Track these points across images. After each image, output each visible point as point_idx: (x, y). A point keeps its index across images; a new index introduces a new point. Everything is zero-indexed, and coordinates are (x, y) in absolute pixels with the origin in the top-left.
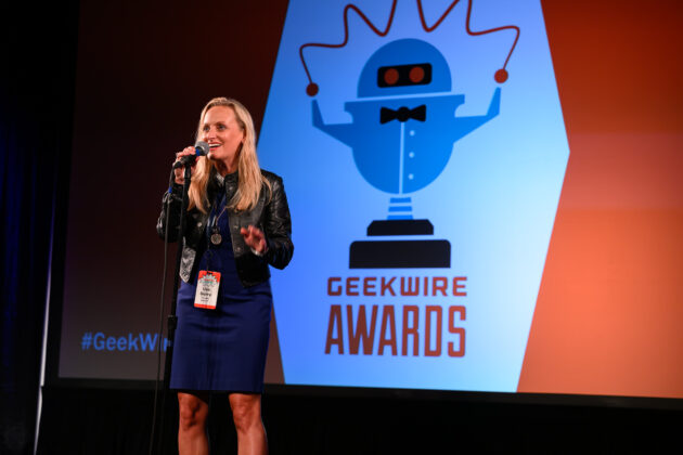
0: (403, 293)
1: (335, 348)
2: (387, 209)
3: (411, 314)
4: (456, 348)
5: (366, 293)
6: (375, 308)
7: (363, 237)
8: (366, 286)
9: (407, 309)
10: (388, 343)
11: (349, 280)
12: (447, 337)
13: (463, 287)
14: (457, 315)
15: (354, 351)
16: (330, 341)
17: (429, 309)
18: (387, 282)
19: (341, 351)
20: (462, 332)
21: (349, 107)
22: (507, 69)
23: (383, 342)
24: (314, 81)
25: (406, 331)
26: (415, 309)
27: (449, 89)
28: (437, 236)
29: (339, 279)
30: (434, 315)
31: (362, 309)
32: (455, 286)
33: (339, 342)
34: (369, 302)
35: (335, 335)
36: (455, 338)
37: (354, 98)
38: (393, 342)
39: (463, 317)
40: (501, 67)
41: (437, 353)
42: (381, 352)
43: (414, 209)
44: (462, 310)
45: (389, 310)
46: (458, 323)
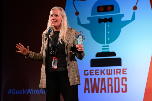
0: (107, 74)
1: (87, 91)
2: (102, 49)
3: (110, 80)
4: (124, 90)
5: (96, 74)
6: (99, 79)
7: (94, 57)
8: (96, 72)
9: (109, 79)
10: (103, 89)
11: (91, 71)
12: (121, 87)
13: (126, 71)
14: (124, 80)
15: (93, 92)
16: (85, 89)
17: (115, 79)
18: (102, 71)
19: (89, 92)
20: (126, 85)
21: (89, 18)
22: (137, 6)
23: (102, 89)
24: (78, 11)
25: (109, 85)
26: (111, 79)
27: (119, 12)
28: (117, 56)
29: (87, 70)
30: (117, 80)
31: (95, 79)
32: (123, 71)
33: (88, 89)
34: (97, 77)
35: (87, 87)
36: (124, 87)
37: (90, 15)
38: (105, 89)
39: (126, 81)
40: (135, 5)
41: (118, 91)
42: (101, 92)
43: (110, 48)
44: (126, 79)
45: (103, 79)
46: (124, 82)
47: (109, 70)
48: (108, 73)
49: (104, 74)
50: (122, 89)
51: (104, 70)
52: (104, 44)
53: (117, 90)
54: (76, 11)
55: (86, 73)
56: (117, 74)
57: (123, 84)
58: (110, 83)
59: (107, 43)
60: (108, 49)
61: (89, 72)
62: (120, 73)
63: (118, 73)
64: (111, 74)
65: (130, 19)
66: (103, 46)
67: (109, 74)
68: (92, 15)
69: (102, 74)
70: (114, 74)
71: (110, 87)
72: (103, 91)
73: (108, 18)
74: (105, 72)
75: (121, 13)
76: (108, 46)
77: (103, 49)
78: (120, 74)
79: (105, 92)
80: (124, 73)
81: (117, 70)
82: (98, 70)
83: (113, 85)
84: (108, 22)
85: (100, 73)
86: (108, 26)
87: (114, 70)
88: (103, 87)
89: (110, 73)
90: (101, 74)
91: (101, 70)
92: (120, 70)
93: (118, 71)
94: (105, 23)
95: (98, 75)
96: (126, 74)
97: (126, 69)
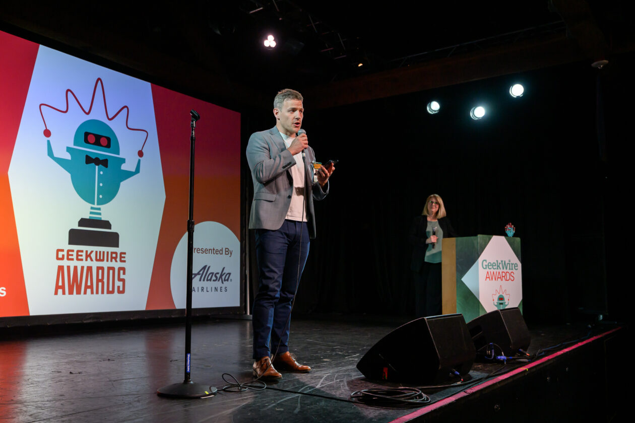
47: (100, 252)
48: (98, 258)
49: (92, 260)
50: (119, 287)
51: (92, 252)
52: (94, 204)
53: (111, 289)
54: (45, 129)
55: (60, 256)
56: (111, 261)
57: (120, 280)
58: (100, 278)
59: (98, 204)
60: (100, 214)
61: (65, 253)
62: (116, 258)
63: (113, 260)
64: (103, 260)
65: (133, 170)
66: (92, 208)
67: (100, 260)
68: (74, 145)
69: (89, 258)
70: (107, 261)
71: (100, 284)
72: (89, 291)
73: (101, 159)
74: (93, 256)
75: (121, 156)
76: (99, 209)
77: (91, 213)
78: (116, 261)
79: (92, 293)
80: (122, 259)
81: (112, 253)
82: (82, 251)
83: (105, 280)
84: (100, 165)
85: (84, 257)
86: (101, 173)
87: (108, 253)
88: (89, 284)
89: (102, 258)
90: (86, 260)
91: (87, 251)
92: (116, 253)
93: (114, 255)
94: (97, 167)
95: (82, 260)
96: (124, 261)
97: (125, 253)
